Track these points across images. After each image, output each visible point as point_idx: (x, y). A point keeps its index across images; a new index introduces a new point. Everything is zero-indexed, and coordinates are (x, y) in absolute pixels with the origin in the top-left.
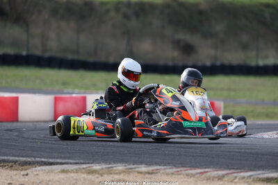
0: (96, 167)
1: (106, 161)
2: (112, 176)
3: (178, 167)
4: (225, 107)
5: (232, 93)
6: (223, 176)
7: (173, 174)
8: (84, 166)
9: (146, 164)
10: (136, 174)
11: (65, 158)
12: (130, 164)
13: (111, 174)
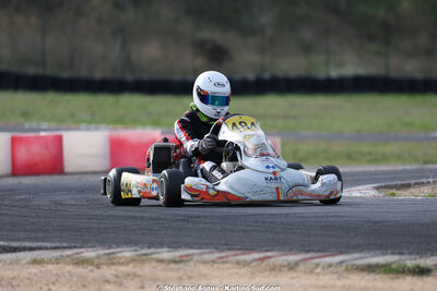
0: (89, 253)
1: (104, 243)
2: (114, 267)
3: (222, 251)
4: (283, 145)
5: (292, 123)
6: (297, 263)
7: (214, 262)
8: (69, 252)
9: (170, 247)
10: (155, 264)
11: (37, 239)
12: (142, 248)
13: (113, 264)
